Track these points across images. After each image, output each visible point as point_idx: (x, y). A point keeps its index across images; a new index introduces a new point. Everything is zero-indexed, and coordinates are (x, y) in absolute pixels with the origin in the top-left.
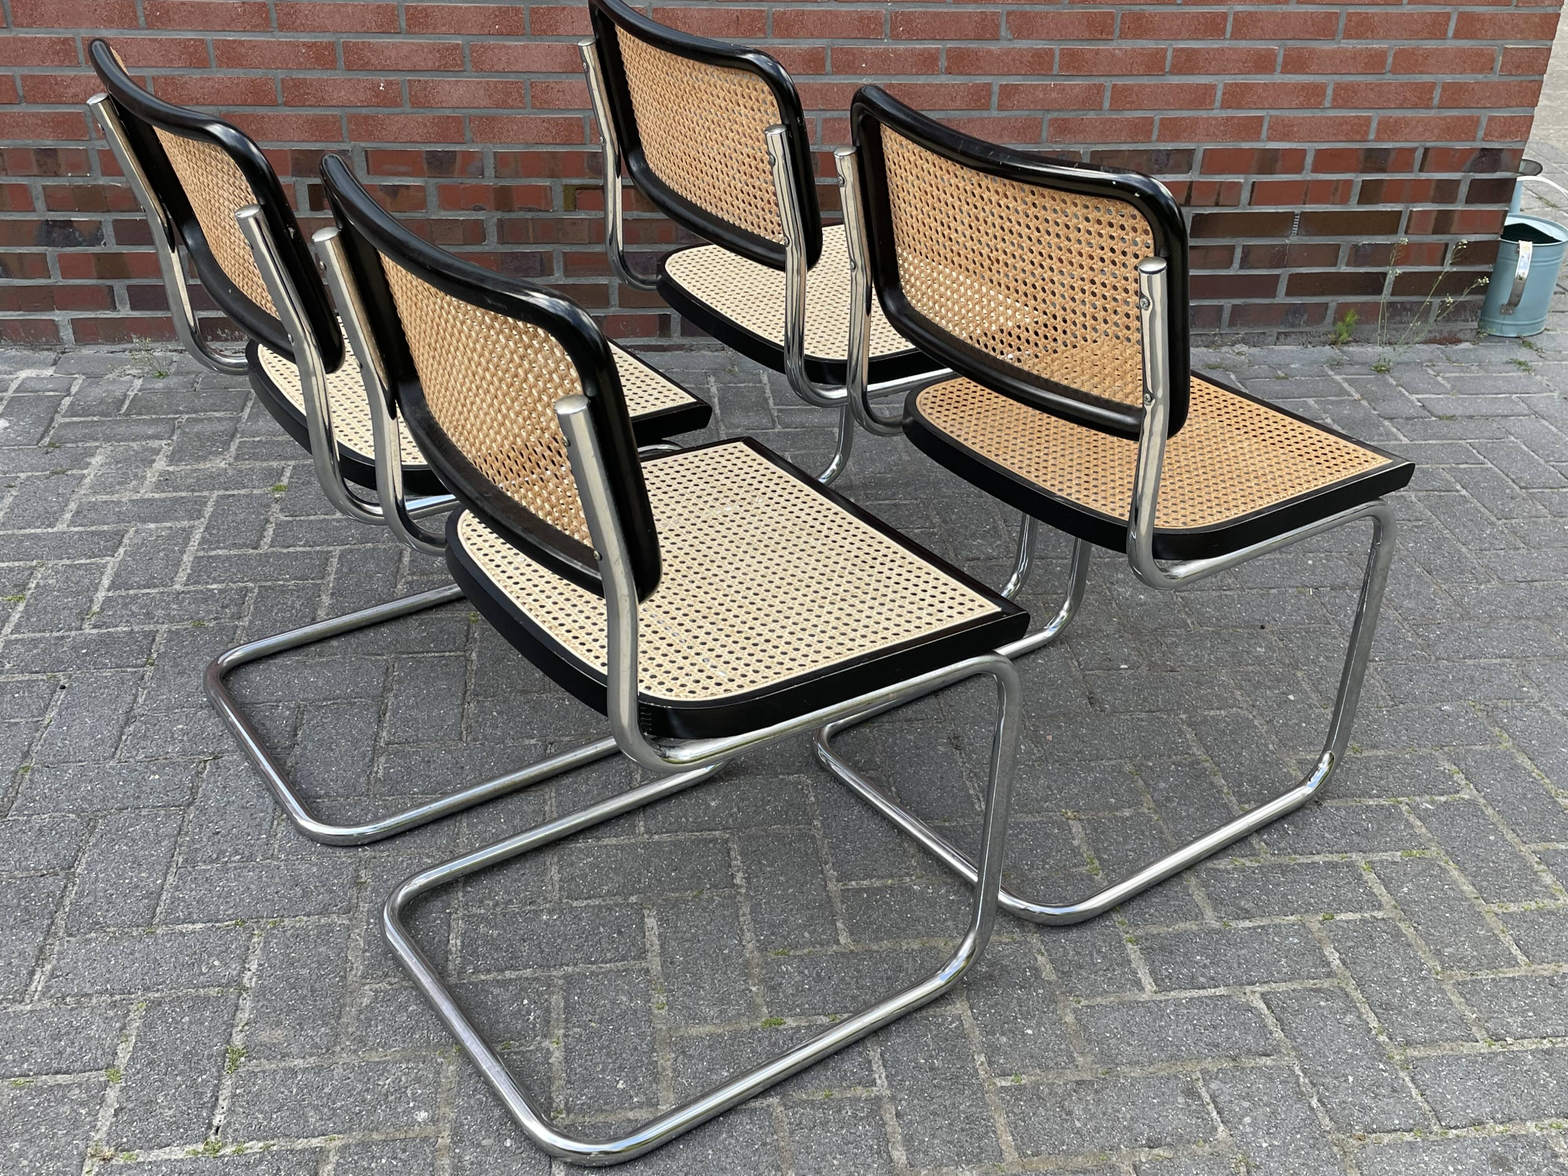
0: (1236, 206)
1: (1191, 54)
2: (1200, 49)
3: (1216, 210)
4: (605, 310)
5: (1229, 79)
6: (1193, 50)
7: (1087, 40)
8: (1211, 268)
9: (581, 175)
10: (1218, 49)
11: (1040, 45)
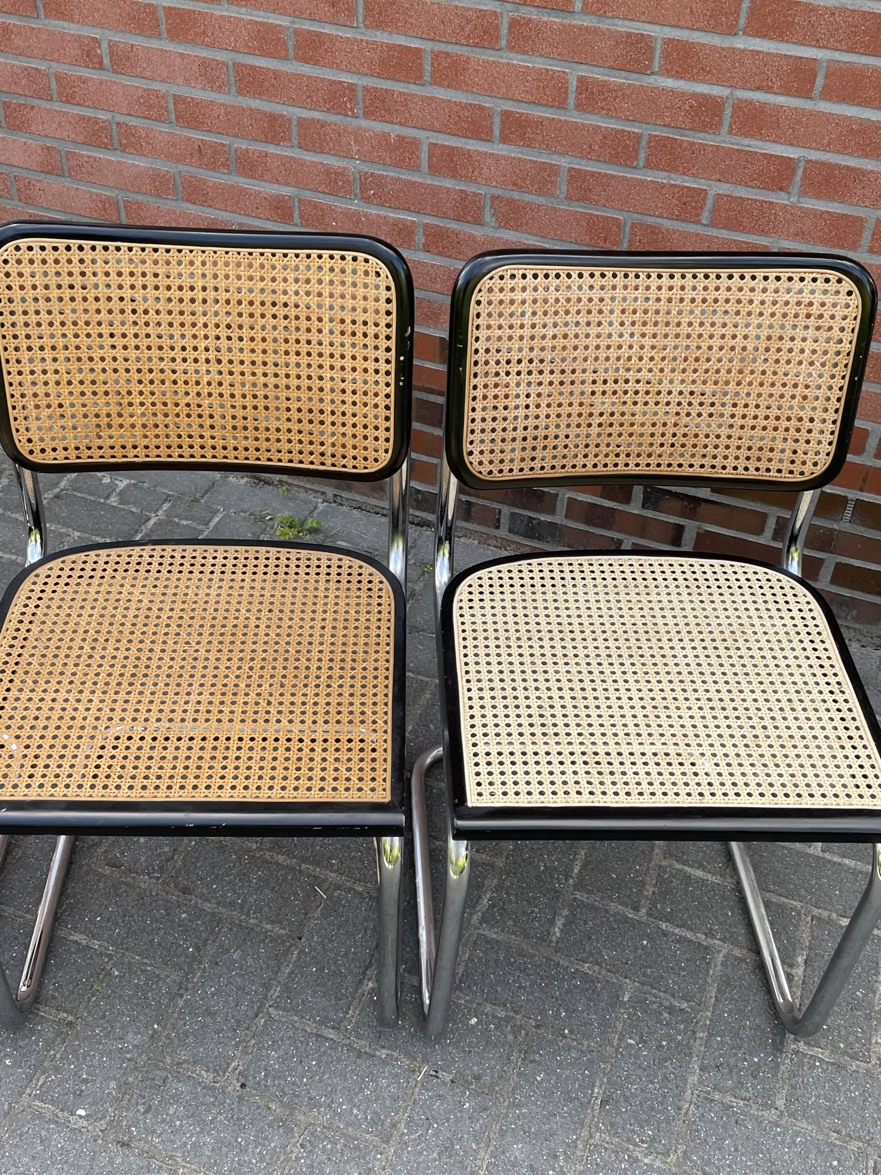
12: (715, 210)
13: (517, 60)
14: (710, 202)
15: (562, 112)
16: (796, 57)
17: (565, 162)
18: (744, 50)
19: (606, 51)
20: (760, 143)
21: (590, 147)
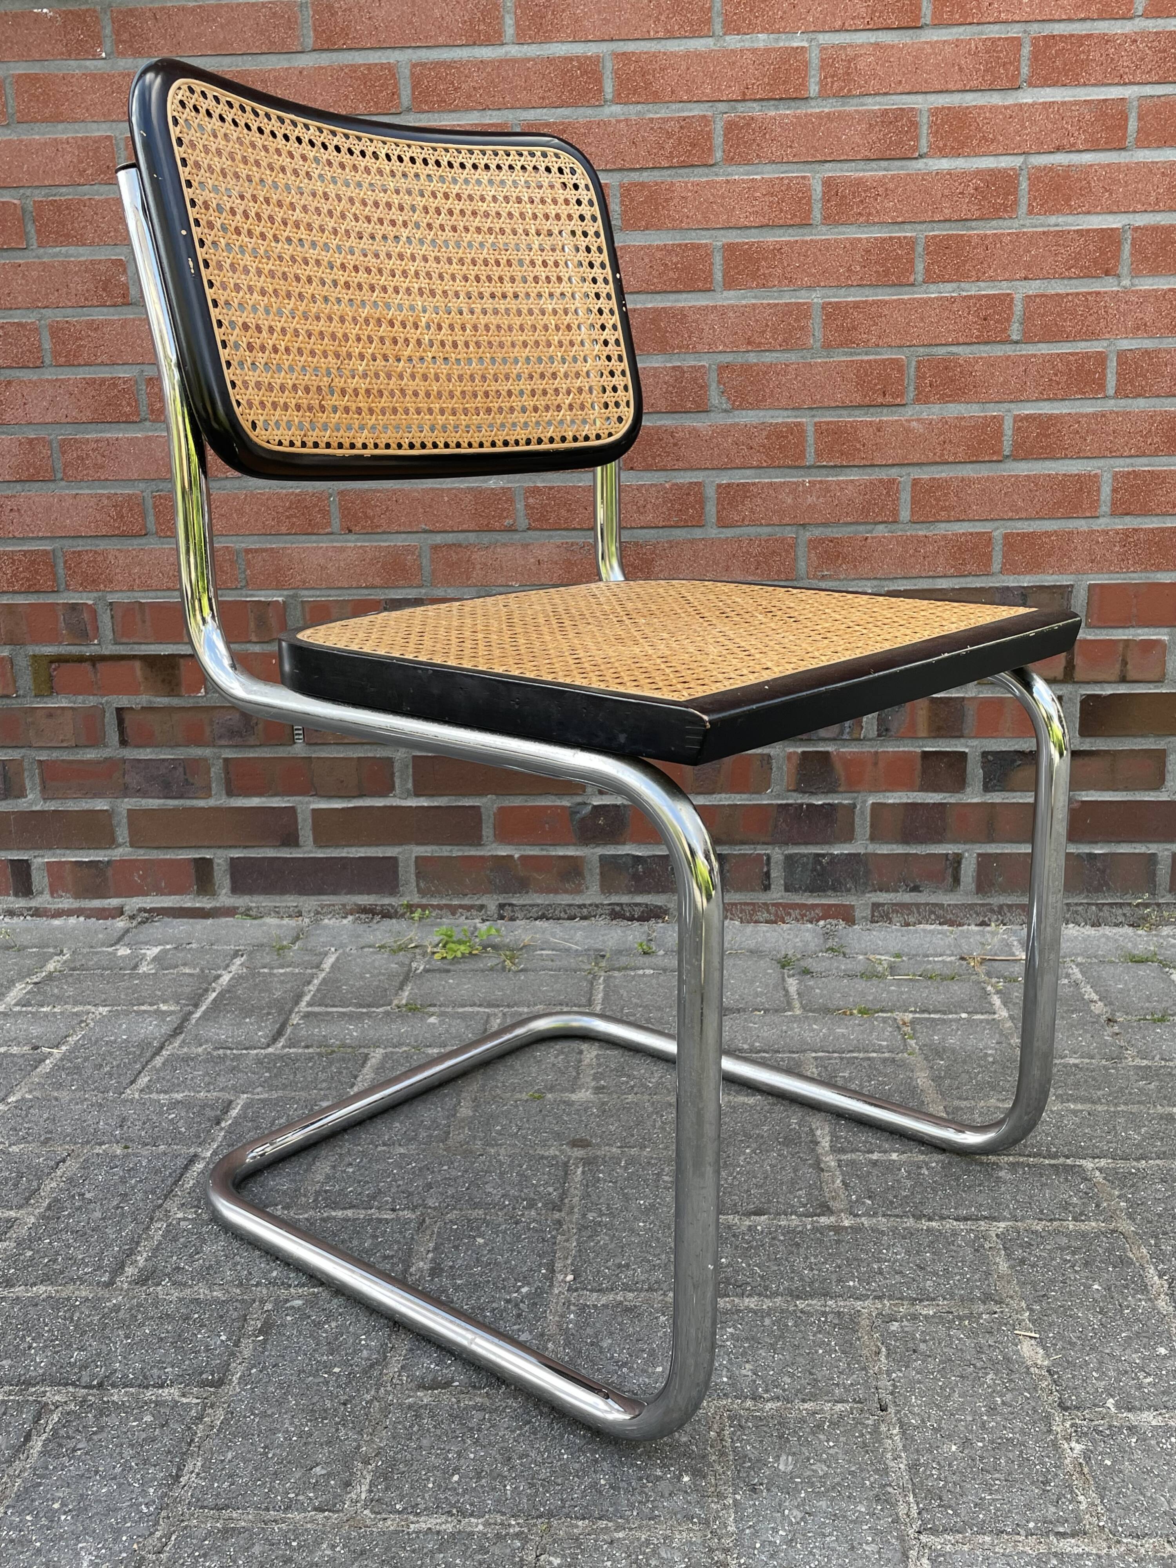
0: (1160, 681)
1: (1045, 423)
2: (1062, 416)
3: (1123, 689)
4: (109, 852)
5: (1122, 465)
6: (1050, 417)
7: (860, 406)
8: (1126, 789)
9: (54, 639)
10: (1095, 415)
11: (780, 418)
12: (1027, 319)
13: (738, 174)
14: (1018, 308)
15: (806, 230)
16: (1099, 101)
17: (816, 298)
18: (1033, 105)
19: (857, 139)
20: (1070, 219)
21: (849, 270)
